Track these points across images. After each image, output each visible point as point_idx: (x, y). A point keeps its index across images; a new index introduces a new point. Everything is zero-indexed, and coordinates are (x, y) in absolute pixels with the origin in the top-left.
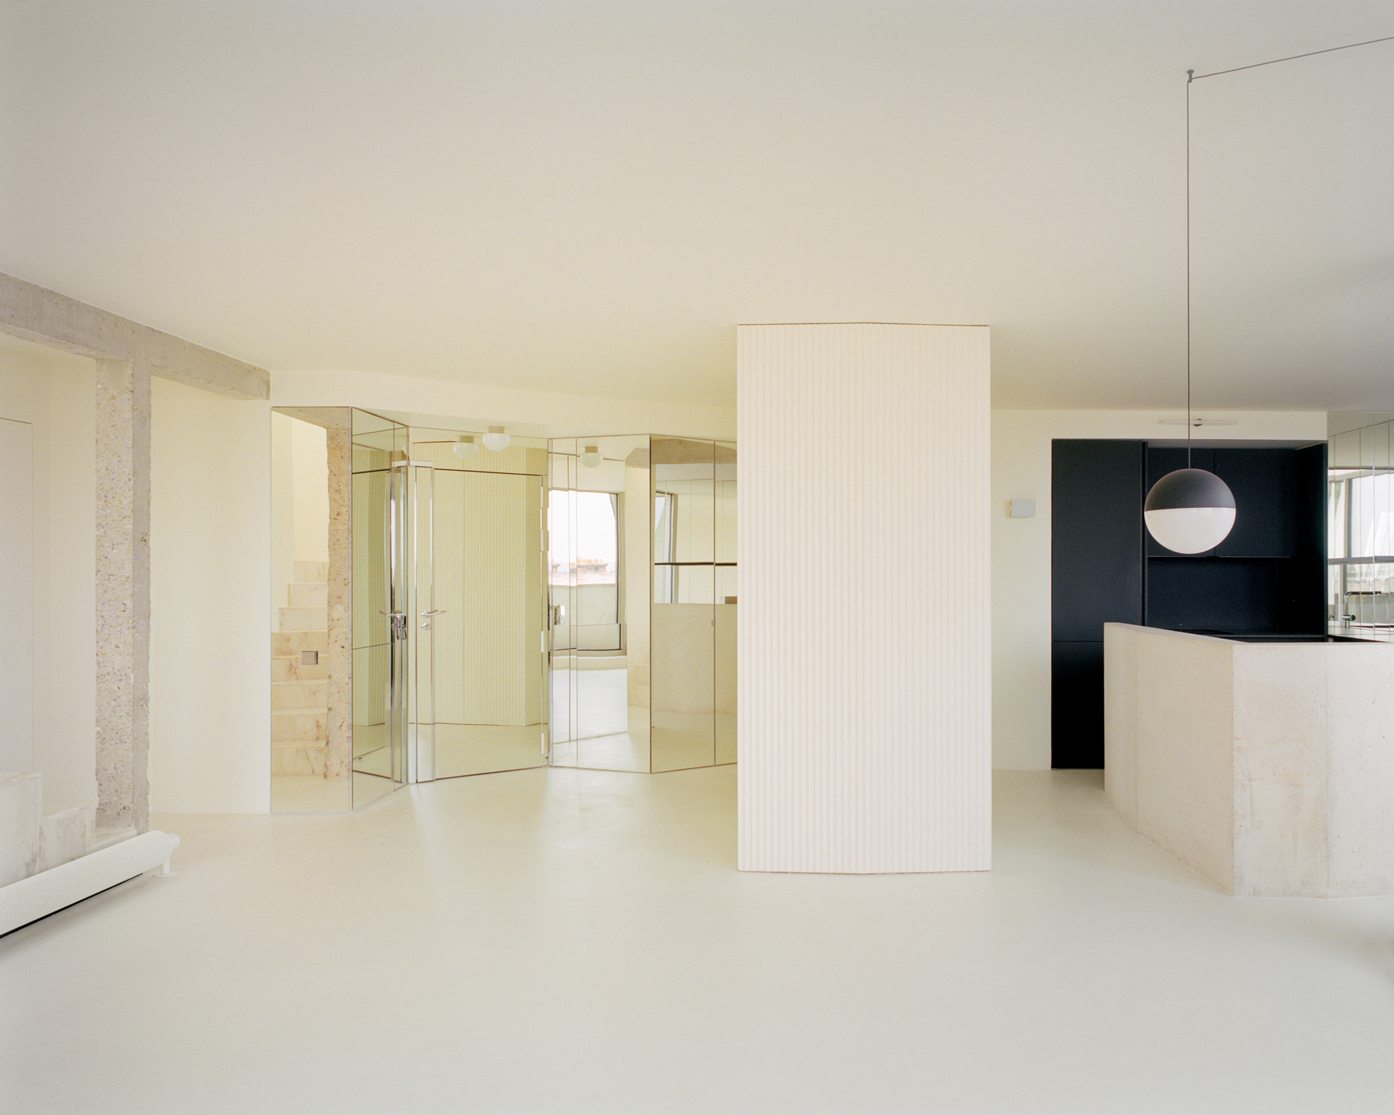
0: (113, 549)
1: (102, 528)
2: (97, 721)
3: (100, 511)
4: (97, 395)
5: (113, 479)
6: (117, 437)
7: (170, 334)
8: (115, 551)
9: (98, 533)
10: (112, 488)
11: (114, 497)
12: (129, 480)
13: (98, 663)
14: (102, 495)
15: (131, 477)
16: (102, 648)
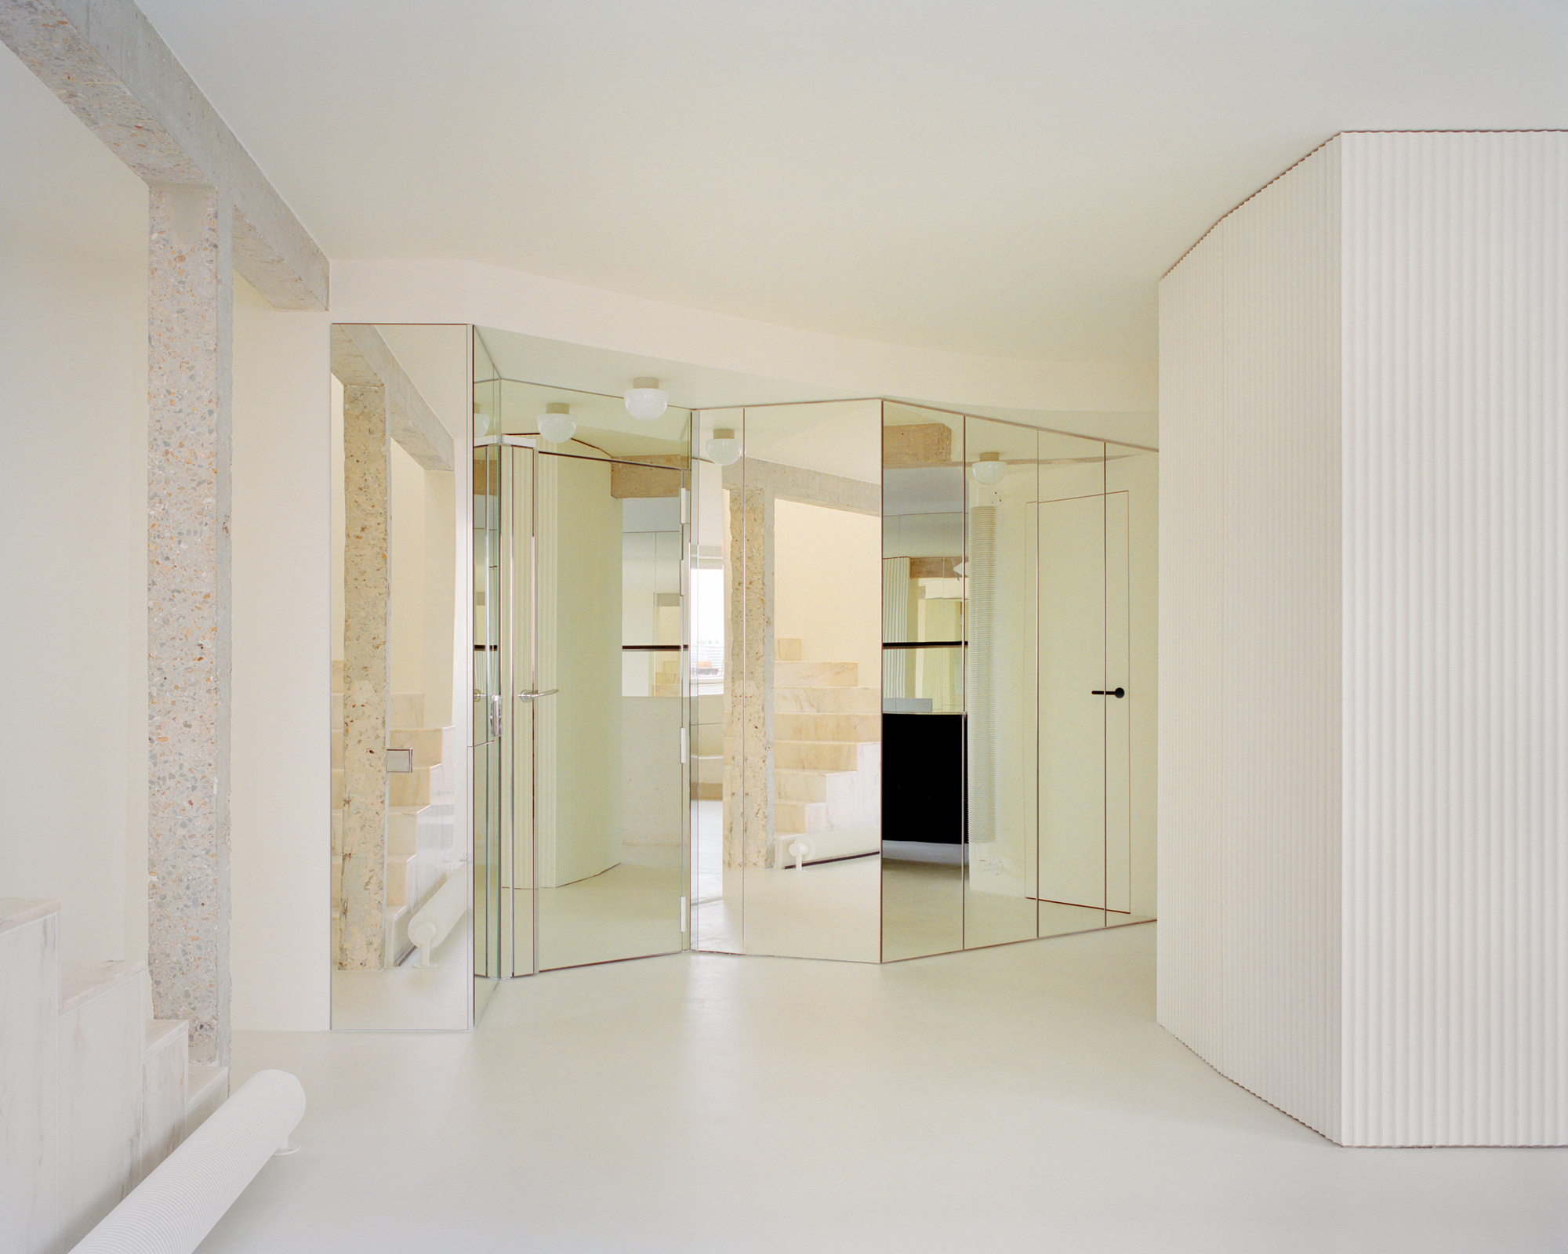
0: (180, 542)
1: (160, 502)
2: (152, 864)
3: (157, 471)
4: (152, 252)
5: (180, 411)
6: (187, 331)
8: (182, 545)
10: (178, 428)
11: (181, 445)
12: (211, 412)
13: (153, 757)
14: (160, 442)
15: (212, 406)
16: (159, 727)
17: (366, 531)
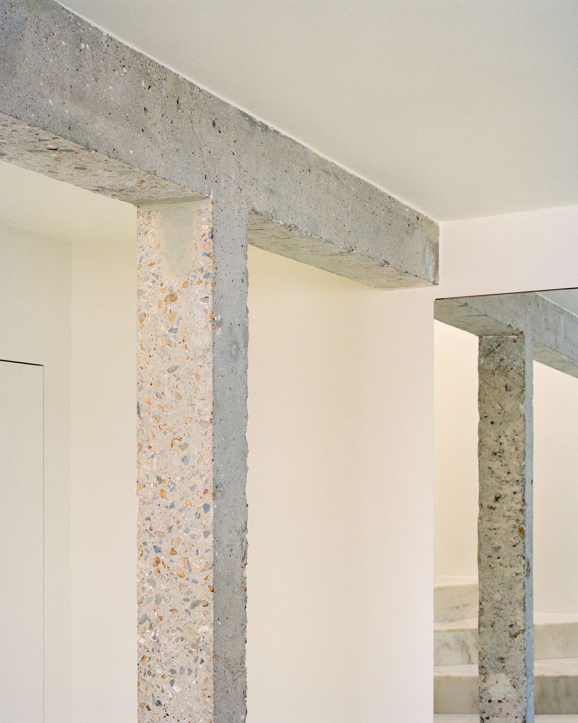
0: (172, 683)
1: (151, 628)
3: (146, 585)
4: (140, 293)
5: (172, 506)
6: (179, 397)
7: (283, 132)
8: (175, 687)
9: (142, 641)
10: (170, 529)
11: (173, 552)
12: (206, 507)
14: (150, 546)
15: (208, 499)
17: (501, 501)
